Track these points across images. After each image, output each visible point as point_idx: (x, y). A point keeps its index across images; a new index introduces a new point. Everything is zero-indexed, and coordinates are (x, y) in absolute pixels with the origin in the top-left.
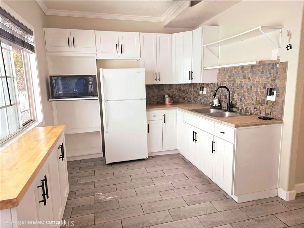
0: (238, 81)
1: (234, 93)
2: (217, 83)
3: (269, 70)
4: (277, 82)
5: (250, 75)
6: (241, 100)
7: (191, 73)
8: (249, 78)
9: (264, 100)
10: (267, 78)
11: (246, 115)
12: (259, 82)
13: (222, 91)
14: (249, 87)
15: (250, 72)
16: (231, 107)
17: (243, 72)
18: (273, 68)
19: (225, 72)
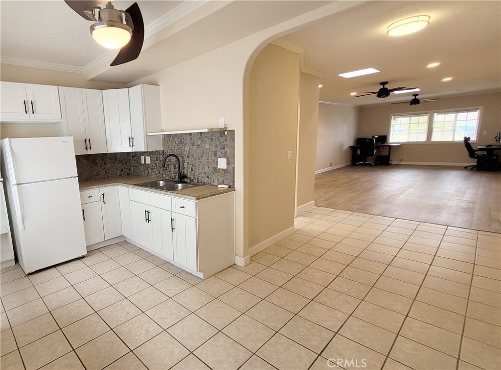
0: (187, 149)
1: (183, 161)
2: (163, 151)
3: (218, 137)
4: (226, 149)
5: (199, 142)
6: (192, 170)
7: (131, 139)
8: (198, 145)
9: (216, 168)
10: (217, 146)
11: (198, 185)
12: (209, 149)
13: (170, 160)
14: (200, 156)
15: (200, 139)
16: (182, 178)
17: (191, 139)
18: (221, 136)
19: (171, 139)
